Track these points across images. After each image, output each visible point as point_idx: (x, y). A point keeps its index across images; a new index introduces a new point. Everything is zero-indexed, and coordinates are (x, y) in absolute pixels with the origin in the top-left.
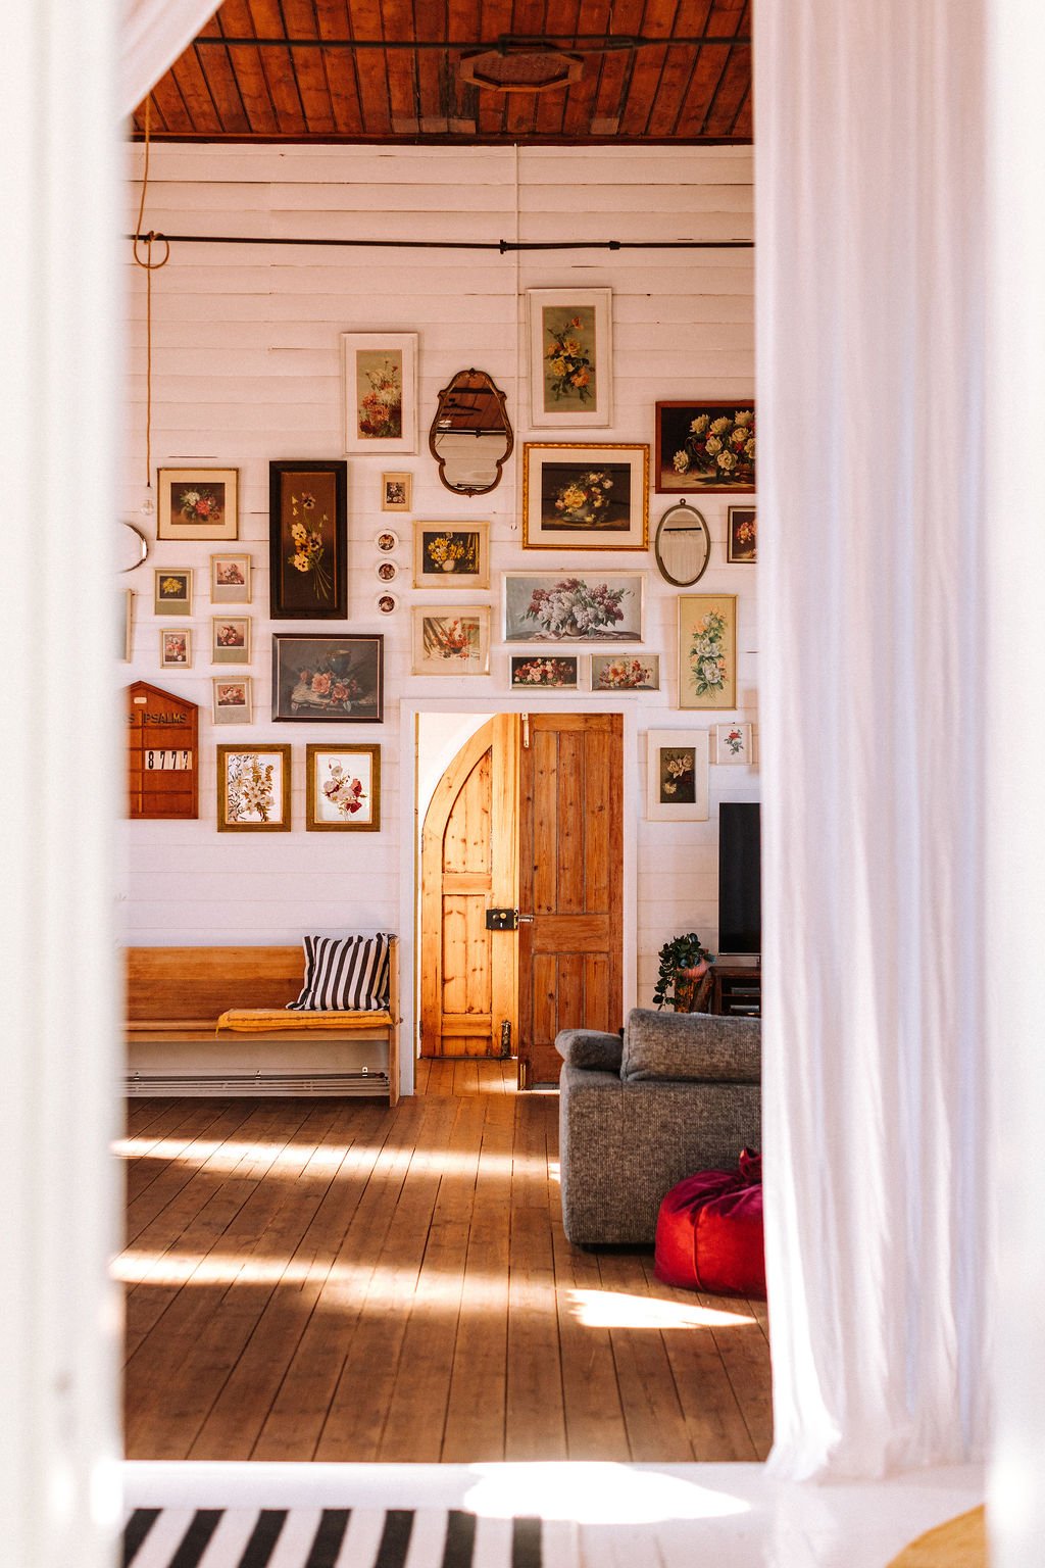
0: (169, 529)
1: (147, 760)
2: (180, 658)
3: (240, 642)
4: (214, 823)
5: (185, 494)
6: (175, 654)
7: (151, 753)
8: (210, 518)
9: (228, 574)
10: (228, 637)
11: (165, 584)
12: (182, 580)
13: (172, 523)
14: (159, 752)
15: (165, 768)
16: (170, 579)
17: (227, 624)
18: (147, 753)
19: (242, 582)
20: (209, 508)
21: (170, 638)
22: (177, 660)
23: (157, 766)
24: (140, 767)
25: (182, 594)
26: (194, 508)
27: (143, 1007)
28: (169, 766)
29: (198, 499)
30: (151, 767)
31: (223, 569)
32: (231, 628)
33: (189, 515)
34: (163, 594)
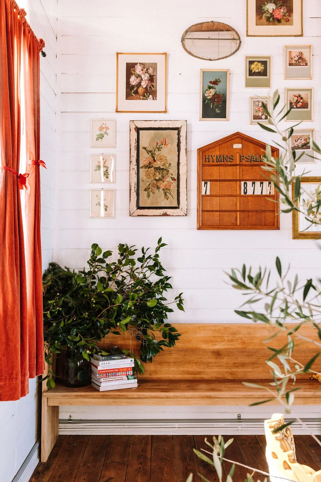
0: (255, 29)
1: (243, 188)
2: (263, 117)
3: (305, 105)
4: (290, 232)
5: (265, 5)
6: (260, 114)
7: (245, 183)
8: (283, 21)
9: (296, 58)
10: (297, 102)
11: (253, 66)
12: (264, 63)
13: (257, 25)
14: (251, 183)
15: (255, 194)
16: (255, 63)
17: (297, 93)
18: (243, 183)
19: (306, 64)
20: (282, 14)
21: (257, 103)
22: (261, 119)
23: (250, 192)
24: (238, 193)
25: (264, 73)
26: (271, 14)
27: (250, 370)
28: (258, 192)
29: (274, 8)
30: (245, 193)
31: (293, 56)
32: (299, 96)
33: (268, 19)
34: (251, 73)
